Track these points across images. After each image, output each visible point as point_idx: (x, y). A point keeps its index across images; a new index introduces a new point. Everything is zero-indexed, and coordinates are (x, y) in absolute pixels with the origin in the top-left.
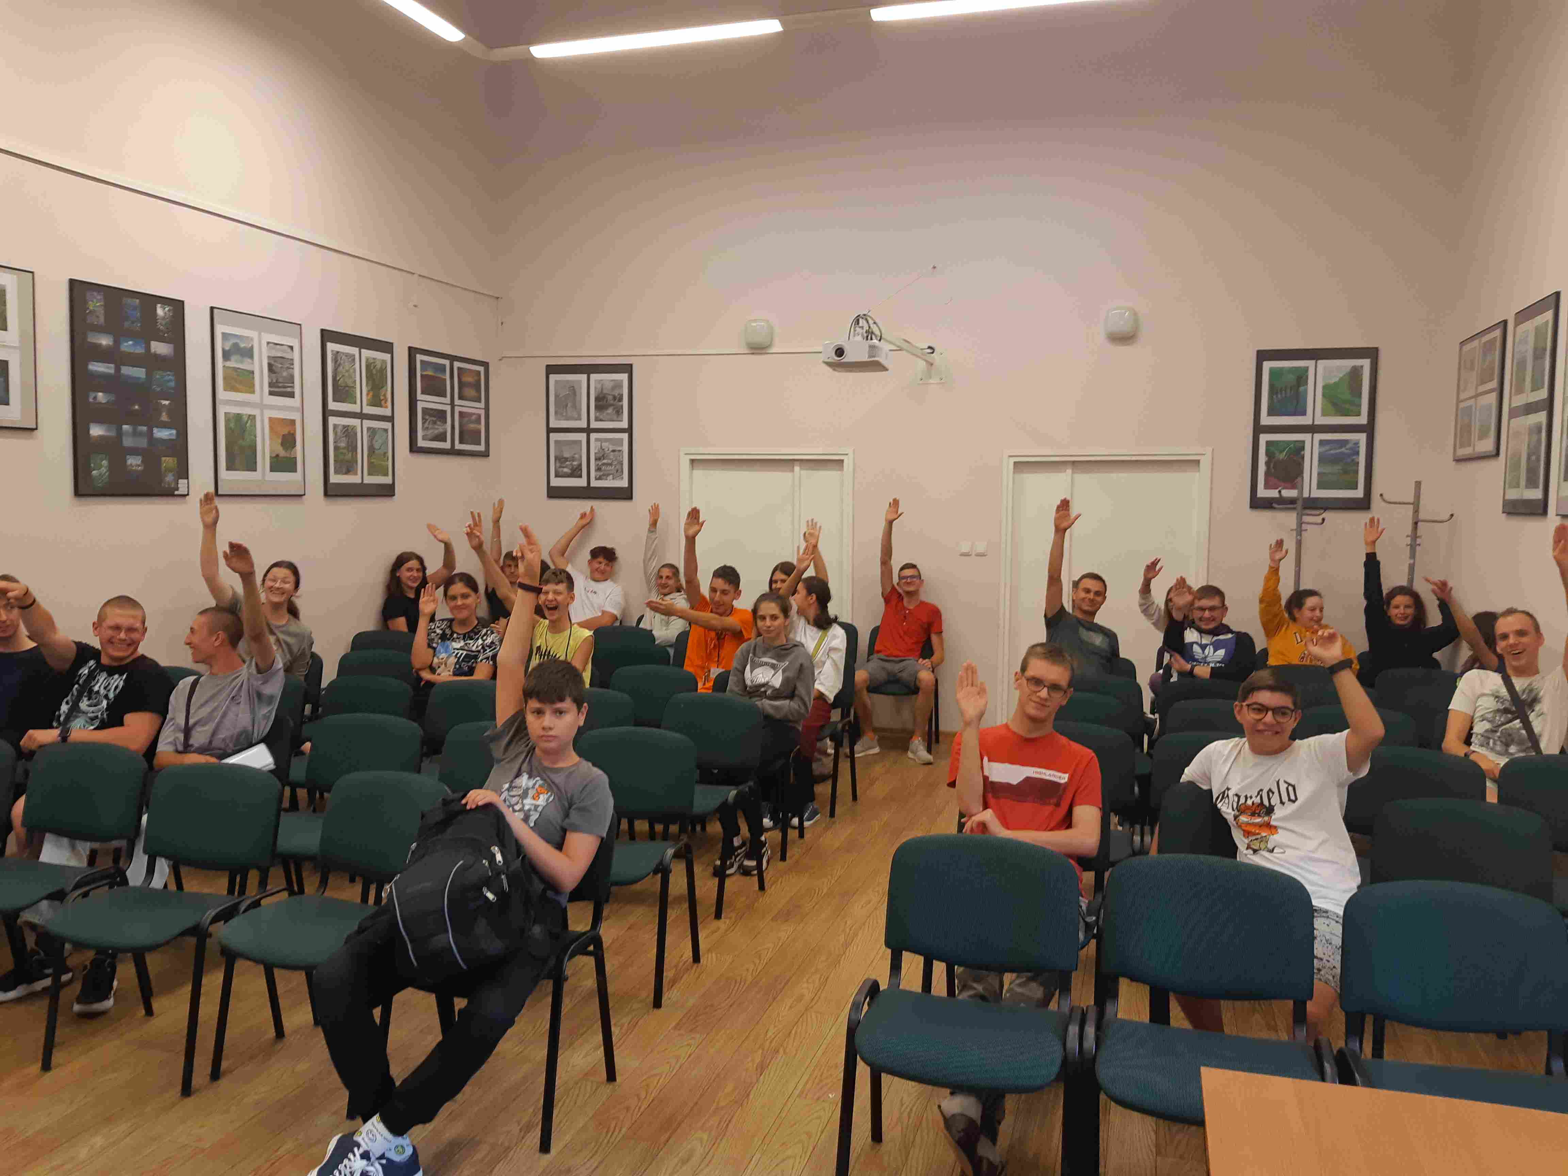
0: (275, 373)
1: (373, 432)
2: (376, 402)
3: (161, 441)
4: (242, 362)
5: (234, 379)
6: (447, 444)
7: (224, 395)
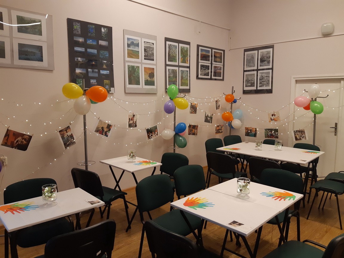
0: (147, 52)
1: (182, 72)
2: (184, 61)
3: (103, 75)
4: (135, 48)
5: (131, 54)
6: (209, 77)
7: (127, 59)
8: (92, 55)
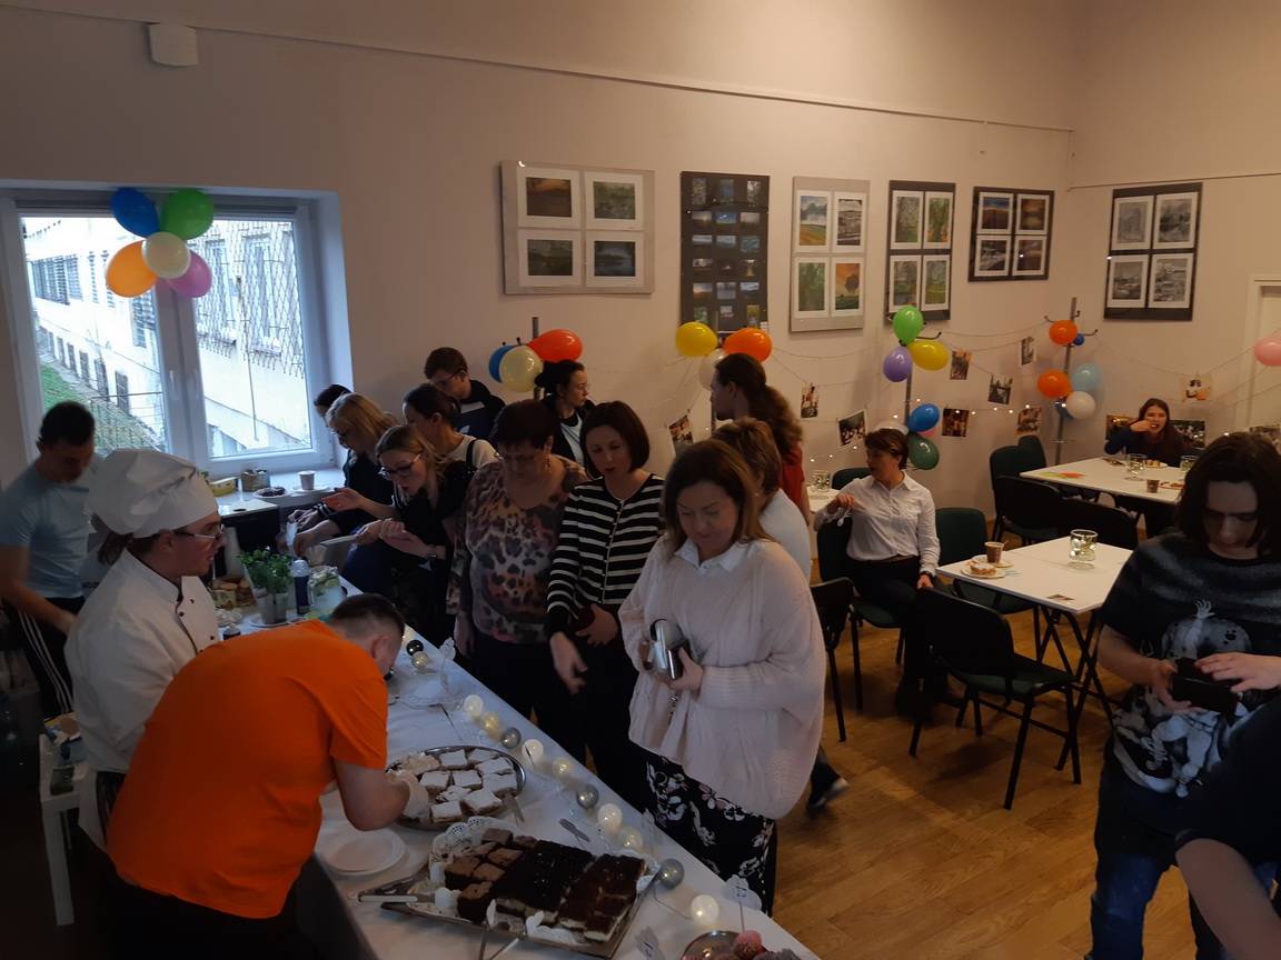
0: (844, 225)
1: (931, 265)
2: (937, 237)
3: (746, 293)
4: (816, 219)
5: (809, 235)
6: (1005, 273)
7: (799, 249)
8: (727, 250)
